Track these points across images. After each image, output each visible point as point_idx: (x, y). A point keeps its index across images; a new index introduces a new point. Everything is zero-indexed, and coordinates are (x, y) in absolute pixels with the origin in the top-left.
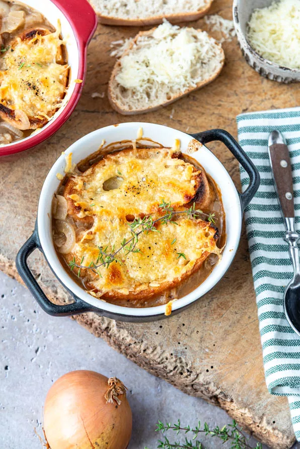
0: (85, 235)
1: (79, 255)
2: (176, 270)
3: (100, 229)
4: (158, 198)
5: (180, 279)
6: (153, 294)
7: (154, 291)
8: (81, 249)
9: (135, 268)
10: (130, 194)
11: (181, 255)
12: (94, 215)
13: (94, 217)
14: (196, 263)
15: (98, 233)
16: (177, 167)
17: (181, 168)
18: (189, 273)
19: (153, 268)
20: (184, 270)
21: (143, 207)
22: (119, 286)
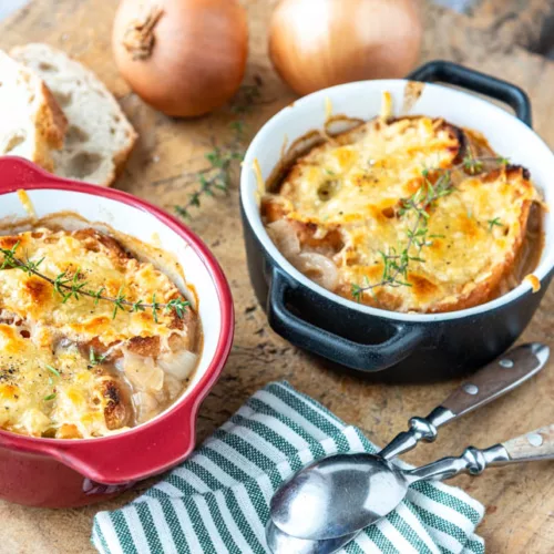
0: (343, 254)
1: (353, 281)
2: (501, 244)
3: (358, 240)
4: (407, 175)
5: (513, 254)
6: (488, 290)
7: (487, 285)
8: (351, 273)
9: (442, 268)
10: (366, 187)
11: (493, 223)
12: (339, 226)
13: (339, 230)
14: (521, 223)
15: (359, 246)
16: (403, 131)
17: (411, 131)
18: (520, 241)
19: (468, 257)
20: (510, 240)
21: (396, 193)
22: (438, 295)
